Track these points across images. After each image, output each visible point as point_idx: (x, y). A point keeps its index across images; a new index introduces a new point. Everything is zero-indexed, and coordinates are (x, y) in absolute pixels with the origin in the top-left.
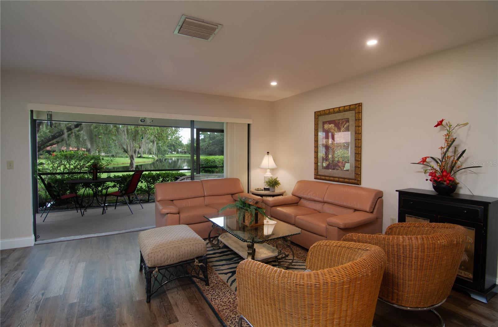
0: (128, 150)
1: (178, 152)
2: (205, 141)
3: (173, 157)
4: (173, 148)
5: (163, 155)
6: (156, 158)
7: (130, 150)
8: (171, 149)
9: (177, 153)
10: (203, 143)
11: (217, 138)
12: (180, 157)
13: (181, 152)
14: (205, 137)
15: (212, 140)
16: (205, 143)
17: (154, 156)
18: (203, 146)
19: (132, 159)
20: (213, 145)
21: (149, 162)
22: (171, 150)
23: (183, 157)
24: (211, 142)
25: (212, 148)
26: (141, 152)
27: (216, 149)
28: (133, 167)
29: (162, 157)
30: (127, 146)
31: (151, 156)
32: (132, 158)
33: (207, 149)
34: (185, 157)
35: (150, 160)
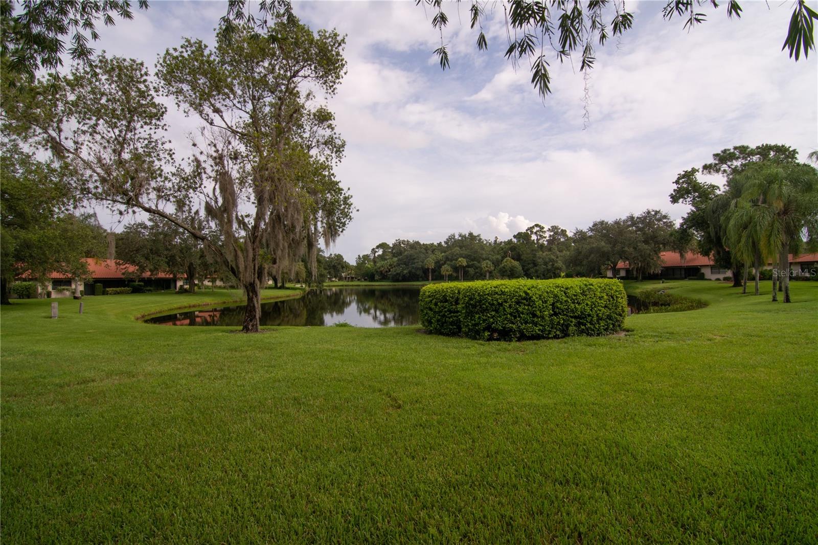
0: (238, 267)
1: (341, 279)
2: (386, 259)
3: (334, 286)
4: (332, 272)
5: (320, 283)
6: (307, 289)
7: (246, 267)
8: (329, 273)
9: (339, 280)
10: (383, 262)
11: (406, 253)
12: (346, 286)
13: (346, 278)
14: (384, 252)
15: (396, 257)
16: (386, 262)
17: (304, 286)
18: (382, 267)
19: (251, 294)
20: (399, 265)
21: (297, 295)
22: (330, 275)
23: (351, 286)
24: (395, 259)
25: (399, 270)
26: (277, 272)
27: (405, 272)
28: (255, 316)
29: (317, 286)
30: (236, 256)
31: (298, 286)
32: (251, 289)
33: (390, 271)
34: (353, 286)
35: (298, 292)
